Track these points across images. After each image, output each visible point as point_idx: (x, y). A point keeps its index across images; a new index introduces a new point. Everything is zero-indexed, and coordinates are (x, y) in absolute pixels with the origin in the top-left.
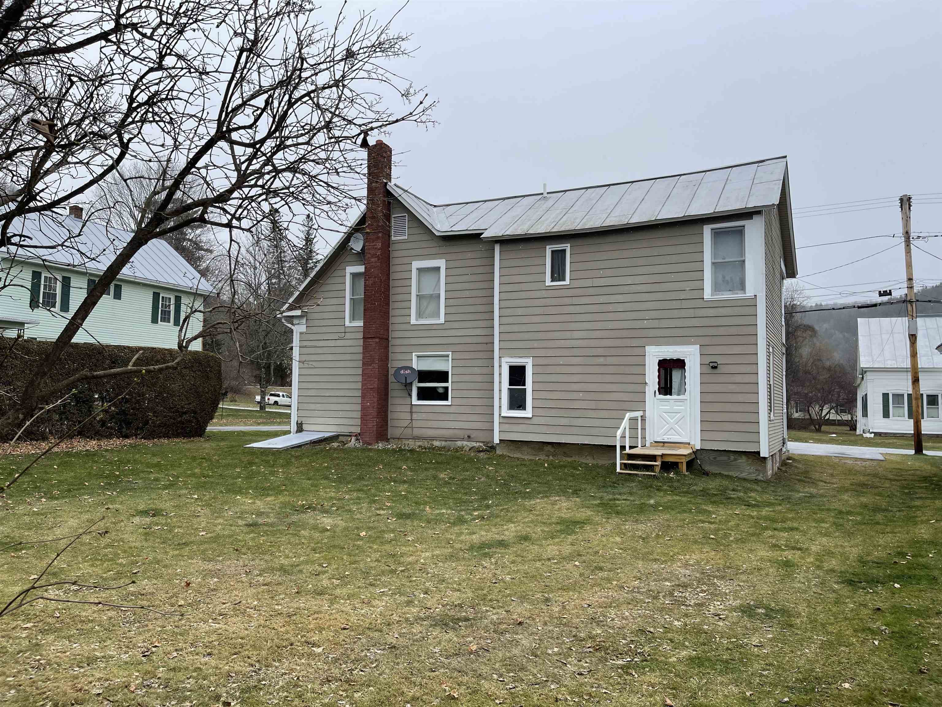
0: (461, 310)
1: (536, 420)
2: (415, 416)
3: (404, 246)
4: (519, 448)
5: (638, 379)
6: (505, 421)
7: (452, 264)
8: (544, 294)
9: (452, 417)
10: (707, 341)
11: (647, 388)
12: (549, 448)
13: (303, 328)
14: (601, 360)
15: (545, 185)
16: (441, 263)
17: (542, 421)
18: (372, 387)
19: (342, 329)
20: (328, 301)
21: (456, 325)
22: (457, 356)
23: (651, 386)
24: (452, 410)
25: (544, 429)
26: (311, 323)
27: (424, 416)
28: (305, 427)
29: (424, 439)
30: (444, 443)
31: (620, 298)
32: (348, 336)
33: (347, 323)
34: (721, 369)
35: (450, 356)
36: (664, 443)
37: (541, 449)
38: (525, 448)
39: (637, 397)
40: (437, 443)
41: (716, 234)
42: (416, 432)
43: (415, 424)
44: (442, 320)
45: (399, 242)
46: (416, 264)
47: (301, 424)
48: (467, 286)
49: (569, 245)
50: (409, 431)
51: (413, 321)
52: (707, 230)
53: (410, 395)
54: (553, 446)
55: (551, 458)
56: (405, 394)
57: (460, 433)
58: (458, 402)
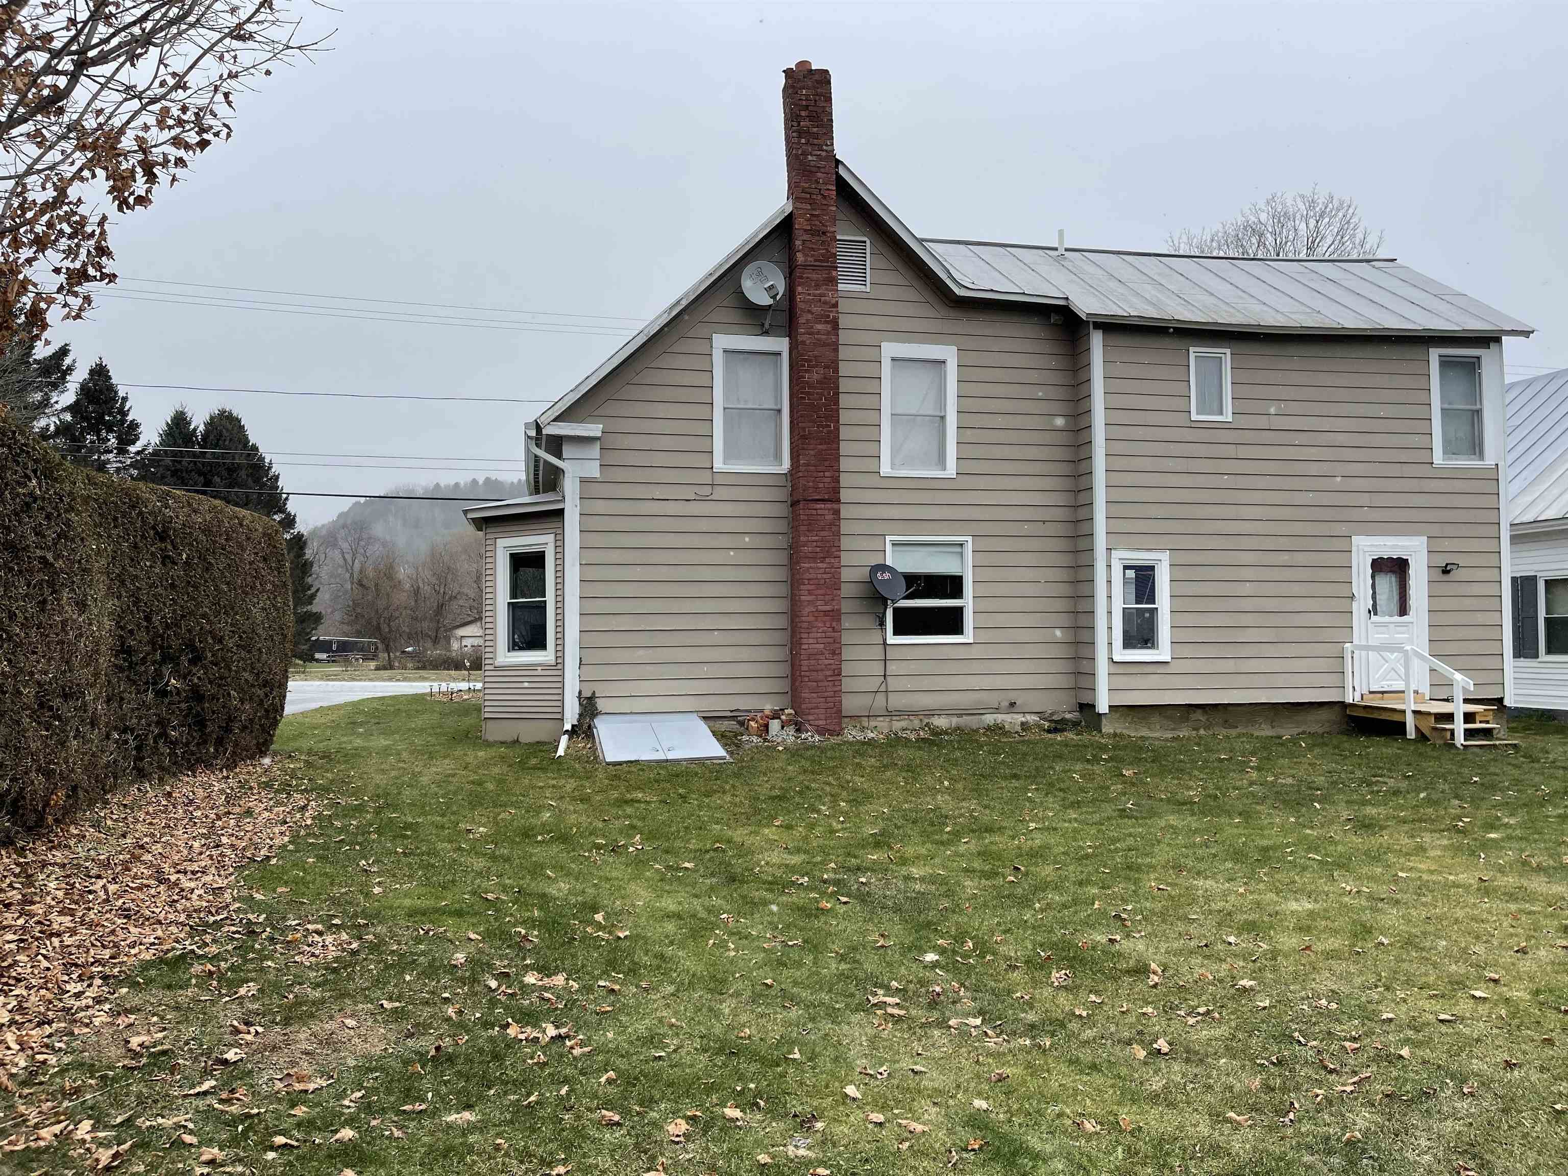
0: (997, 452)
1: (1176, 667)
2: (892, 668)
3: (861, 306)
4: (1144, 718)
5: (1342, 590)
6: (1121, 669)
7: (972, 358)
8: (1189, 435)
9: (976, 667)
10: (1435, 530)
11: (1355, 605)
12: (1198, 715)
13: (593, 470)
14: (1285, 558)
15: (1061, 233)
16: (949, 353)
17: (1187, 666)
18: (828, 608)
19: (706, 477)
20: (661, 410)
21: (982, 482)
22: (985, 544)
23: (1362, 601)
24: (975, 652)
25: (1190, 682)
26: (614, 458)
27: (913, 668)
28: (601, 704)
29: (911, 714)
30: (955, 721)
31: (1313, 453)
32: (719, 493)
33: (719, 464)
34: (1455, 575)
35: (969, 548)
36: (1383, 693)
37: (1185, 719)
38: (1155, 718)
39: (1339, 620)
40: (941, 722)
41: (1446, 363)
42: (896, 701)
43: (893, 684)
44: (951, 469)
45: (851, 296)
46: (890, 349)
47: (591, 699)
48: (1009, 406)
49: (1228, 351)
50: (880, 699)
51: (886, 469)
52: (1435, 354)
53: (882, 624)
54: (1205, 712)
55: (1202, 732)
56: (869, 622)
57: (993, 699)
58: (985, 636)
